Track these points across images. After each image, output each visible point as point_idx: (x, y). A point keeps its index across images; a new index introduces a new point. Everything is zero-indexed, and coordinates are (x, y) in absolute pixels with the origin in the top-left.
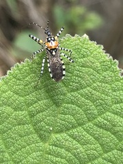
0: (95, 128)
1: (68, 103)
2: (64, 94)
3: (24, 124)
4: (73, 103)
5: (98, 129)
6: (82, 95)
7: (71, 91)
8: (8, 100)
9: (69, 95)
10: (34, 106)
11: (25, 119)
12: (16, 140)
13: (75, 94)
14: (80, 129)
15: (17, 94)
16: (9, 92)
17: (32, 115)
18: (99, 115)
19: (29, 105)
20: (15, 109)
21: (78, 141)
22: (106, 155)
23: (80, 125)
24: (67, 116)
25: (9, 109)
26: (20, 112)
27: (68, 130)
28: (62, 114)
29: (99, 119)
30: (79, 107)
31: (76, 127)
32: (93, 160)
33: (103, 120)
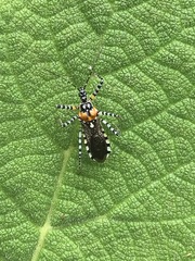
0: (157, 65)
1: (115, 28)
2: (109, 14)
3: (49, 61)
4: (122, 28)
5: (161, 67)
6: (135, 15)
7: (119, 10)
8: (24, 22)
9: (115, 15)
10: (64, 32)
11: (50, 53)
12: (39, 85)
13: (125, 13)
14: (133, 68)
15: (37, 13)
16: (25, 9)
17: (61, 47)
18: (162, 45)
19: (55, 30)
20: (36, 37)
21: (131, 86)
22: (173, 107)
23: (134, 61)
24: (113, 49)
25: (25, 37)
26: (43, 41)
27: (116, 69)
28: (106, 45)
29: (163, 51)
30: (131, 33)
31: (127, 65)
32: (155, 114)
33: (167, 53)
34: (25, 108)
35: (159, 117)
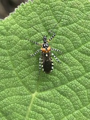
0: (80, 54)
1: (60, 35)
2: (57, 28)
3: (27, 50)
4: (63, 35)
5: (82, 55)
6: (70, 29)
7: (62, 26)
8: (15, 31)
9: (60, 29)
10: (35, 36)
11: (27, 46)
12: (22, 62)
13: (65, 28)
14: (68, 54)
15: (22, 26)
16: (16, 25)
17: (33, 43)
18: (82, 44)
19: (31, 35)
20: (21, 38)
21: (67, 63)
22: (87, 74)
23: (68, 51)
24: (58, 45)
25: (16, 38)
26: (24, 40)
27: (60, 55)
28: (55, 43)
29: (83, 47)
30: (68, 37)
31: (65, 53)
32: (78, 77)
33: (85, 48)
34: (14, 72)
35: (80, 79)
